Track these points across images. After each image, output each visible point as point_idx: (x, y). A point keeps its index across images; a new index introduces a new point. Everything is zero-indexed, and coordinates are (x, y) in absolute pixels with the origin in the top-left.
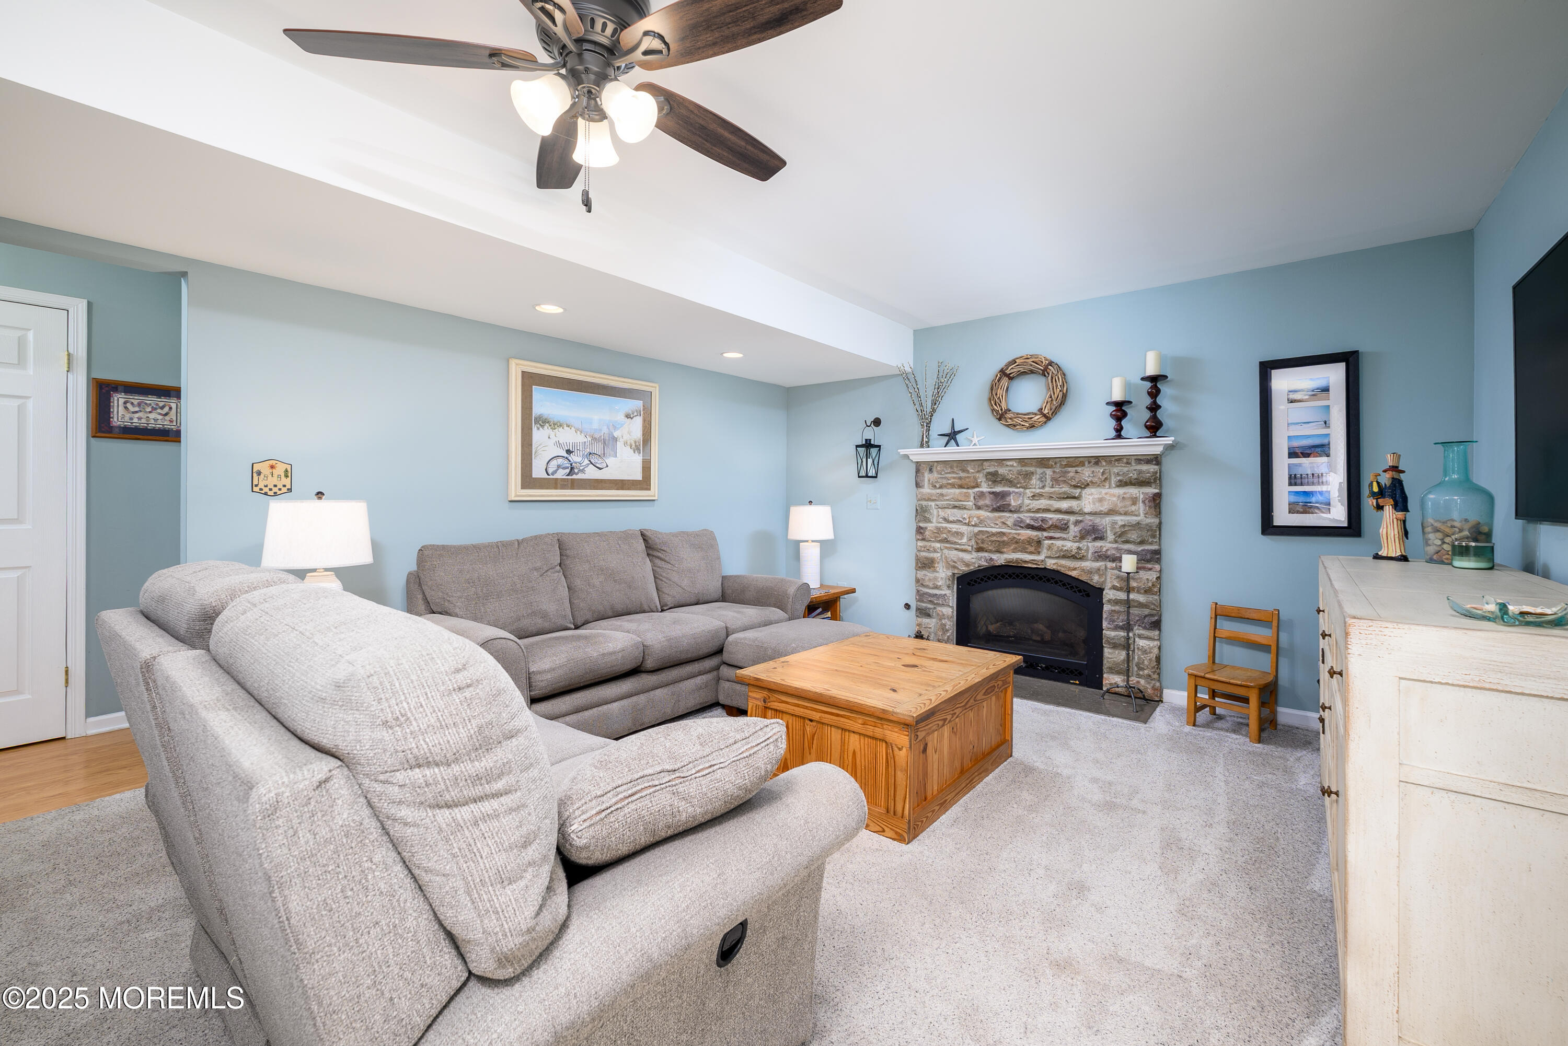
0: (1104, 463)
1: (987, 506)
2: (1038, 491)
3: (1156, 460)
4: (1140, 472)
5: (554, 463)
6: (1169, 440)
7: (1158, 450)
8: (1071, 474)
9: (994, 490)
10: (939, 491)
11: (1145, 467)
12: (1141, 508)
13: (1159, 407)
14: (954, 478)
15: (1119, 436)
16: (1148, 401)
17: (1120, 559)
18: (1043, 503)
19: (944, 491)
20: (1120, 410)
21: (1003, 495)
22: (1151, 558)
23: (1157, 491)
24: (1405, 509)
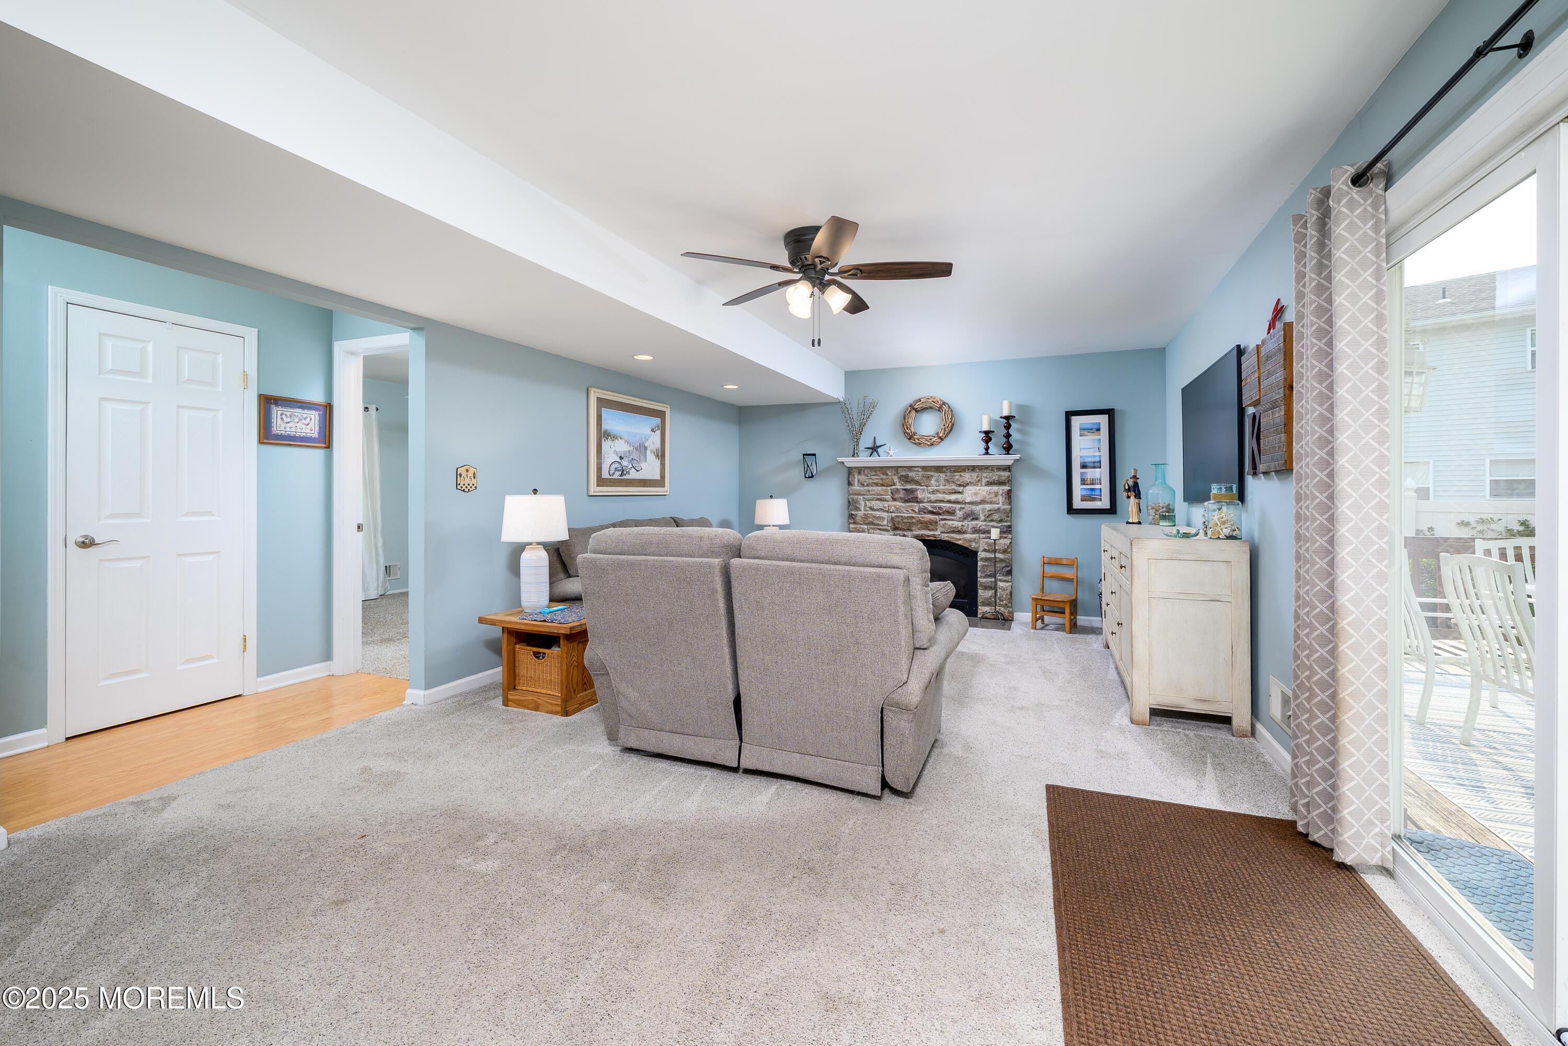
0: (978, 470)
1: (901, 498)
2: (936, 488)
3: (1008, 468)
4: (1000, 476)
5: (613, 466)
6: (1018, 456)
7: (1010, 463)
8: (957, 477)
9: (906, 487)
10: (866, 488)
11: (1002, 473)
12: (1001, 499)
13: (1011, 435)
14: (877, 479)
15: (987, 453)
16: (1004, 431)
17: (989, 532)
18: (940, 496)
19: (870, 488)
20: (988, 436)
21: (911, 491)
22: (1007, 531)
23: (1010, 488)
24: (1140, 498)
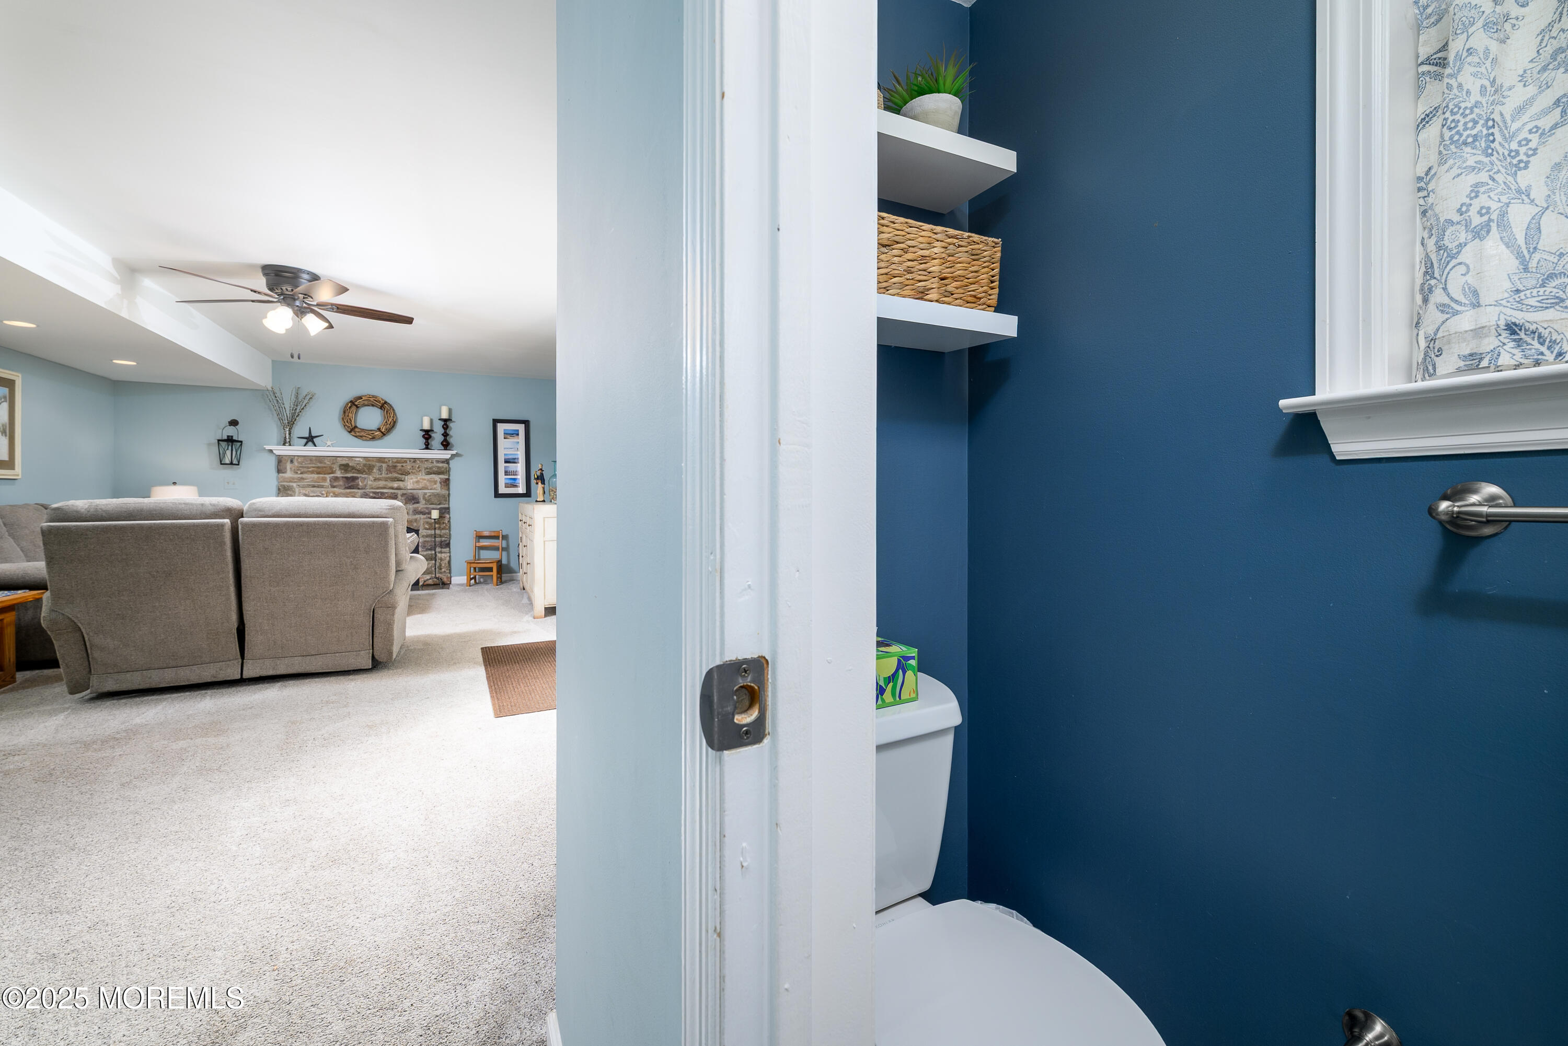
0: (418, 462)
1: (341, 486)
2: (378, 477)
3: (447, 461)
4: (439, 467)
6: (454, 452)
7: (448, 457)
8: (399, 468)
9: (346, 475)
10: (301, 476)
11: (441, 465)
12: (438, 485)
13: (443, 435)
14: (313, 467)
15: (427, 448)
16: (442, 431)
17: (430, 513)
18: (382, 483)
19: (304, 476)
20: (427, 435)
21: (354, 479)
22: (445, 511)
23: (447, 477)
24: (544, 484)
